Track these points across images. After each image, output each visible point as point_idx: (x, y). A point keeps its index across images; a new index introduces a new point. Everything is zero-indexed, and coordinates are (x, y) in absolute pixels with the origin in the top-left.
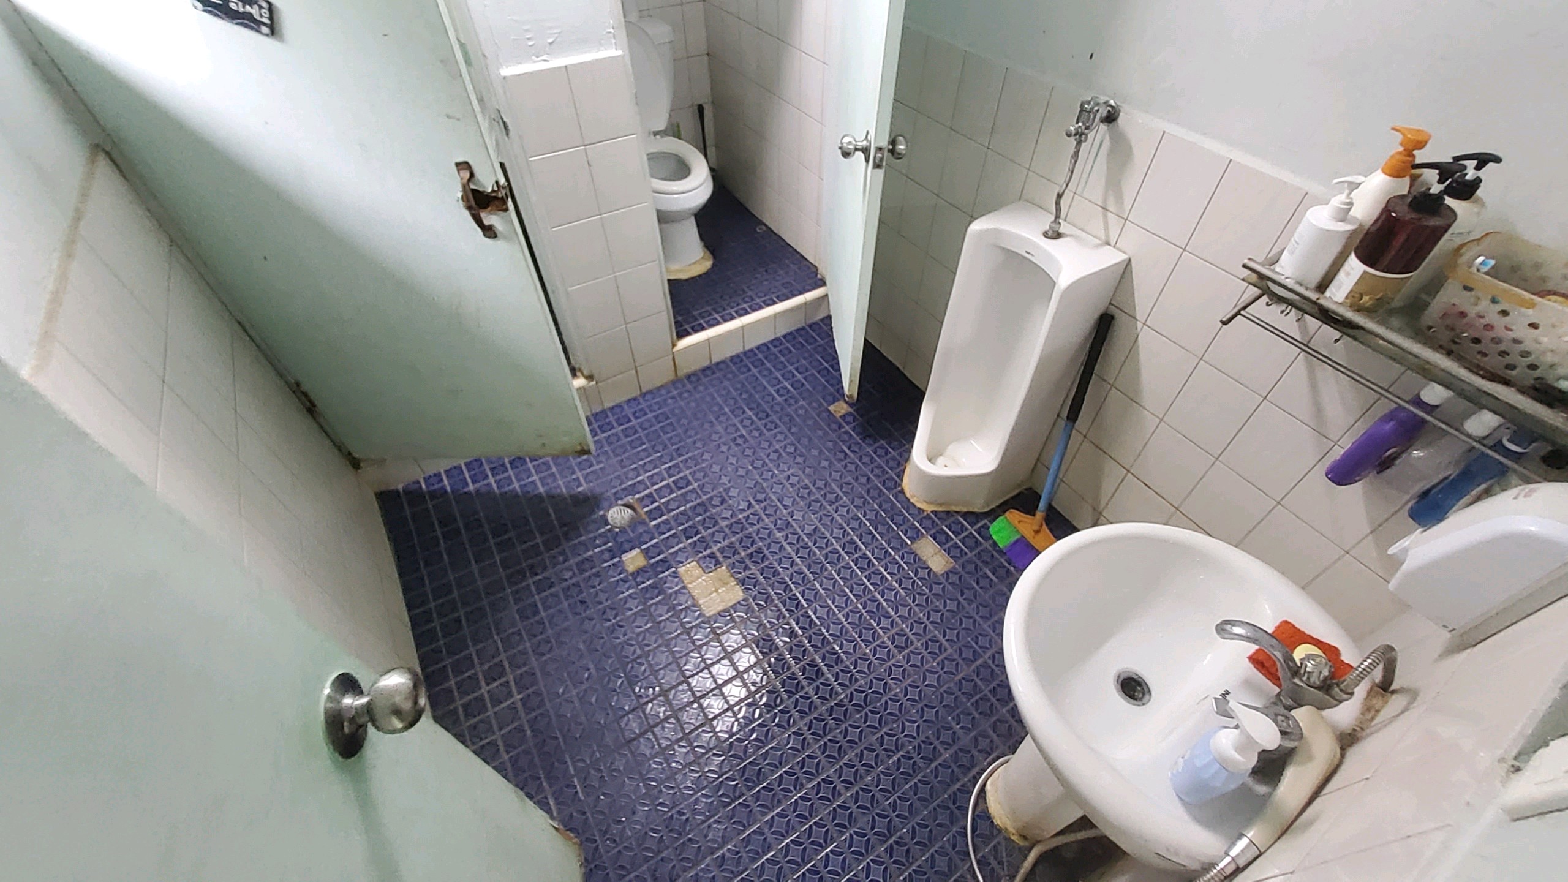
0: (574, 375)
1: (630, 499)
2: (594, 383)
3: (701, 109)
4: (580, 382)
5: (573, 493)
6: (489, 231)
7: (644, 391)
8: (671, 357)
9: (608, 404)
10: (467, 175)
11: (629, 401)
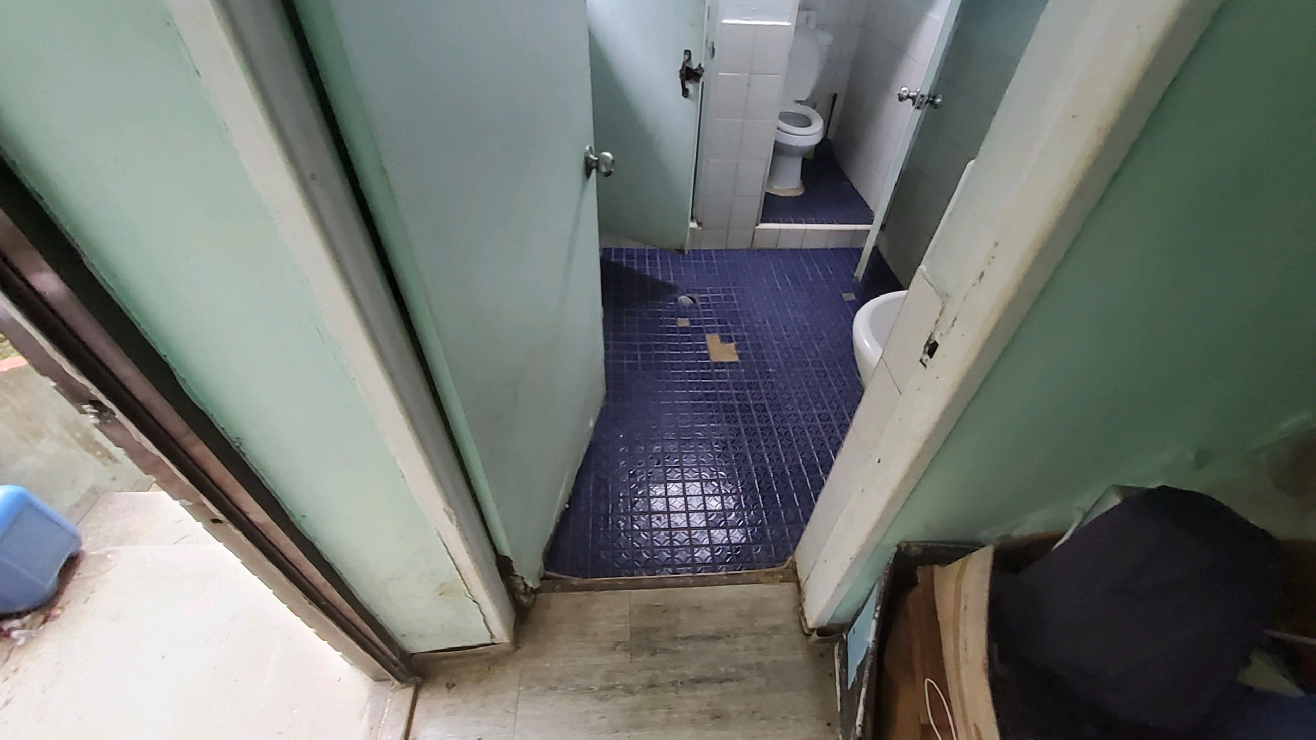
0: (692, 218)
1: (695, 296)
2: (700, 228)
3: (835, 97)
4: (693, 225)
5: (664, 280)
6: (685, 92)
7: (729, 248)
8: (752, 231)
9: (704, 248)
10: (687, 57)
11: (716, 251)
